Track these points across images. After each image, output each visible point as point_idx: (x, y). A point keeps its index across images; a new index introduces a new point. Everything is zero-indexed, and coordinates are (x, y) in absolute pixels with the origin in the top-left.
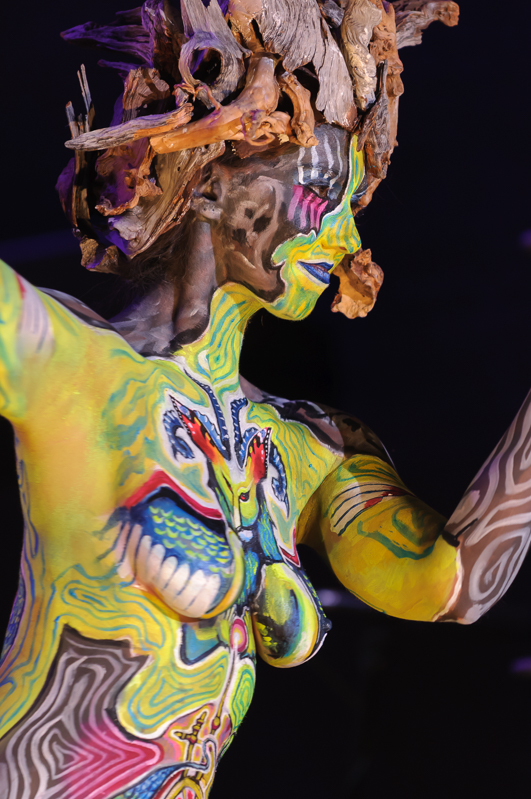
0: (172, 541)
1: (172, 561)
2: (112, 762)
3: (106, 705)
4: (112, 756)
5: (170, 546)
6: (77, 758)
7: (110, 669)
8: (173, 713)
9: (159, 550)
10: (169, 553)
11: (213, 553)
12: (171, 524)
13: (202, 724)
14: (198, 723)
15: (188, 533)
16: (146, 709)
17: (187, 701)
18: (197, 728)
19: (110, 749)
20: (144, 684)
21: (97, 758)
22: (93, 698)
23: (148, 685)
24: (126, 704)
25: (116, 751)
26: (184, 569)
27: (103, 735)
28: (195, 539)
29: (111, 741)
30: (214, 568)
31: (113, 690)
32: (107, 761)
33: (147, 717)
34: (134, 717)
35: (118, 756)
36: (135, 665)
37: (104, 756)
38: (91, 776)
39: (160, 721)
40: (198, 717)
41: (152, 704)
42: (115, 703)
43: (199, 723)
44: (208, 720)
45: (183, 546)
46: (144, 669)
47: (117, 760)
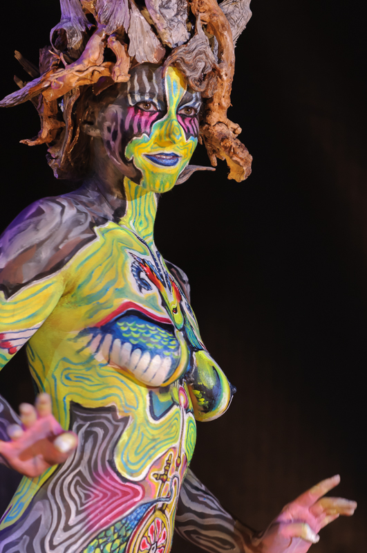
0: (136, 339)
1: (138, 352)
2: (114, 499)
3: (107, 458)
4: (114, 494)
5: (135, 343)
6: (93, 496)
7: (106, 430)
8: (150, 458)
9: (128, 346)
10: (134, 347)
11: (165, 343)
12: (135, 329)
13: (170, 464)
14: (167, 463)
15: (147, 333)
16: (133, 458)
17: (157, 447)
18: (167, 468)
19: (113, 489)
20: (130, 438)
21: (105, 495)
22: (98, 452)
23: (133, 439)
24: (120, 456)
25: (116, 490)
26: (147, 356)
27: (107, 479)
28: (153, 336)
29: (113, 483)
30: (166, 353)
31: (110, 446)
32: (111, 498)
33: (134, 464)
34: (125, 465)
35: (117, 494)
36: (121, 424)
37: (109, 494)
38: (102, 508)
39: (143, 466)
40: (167, 459)
41: (136, 454)
42: (113, 456)
43: (169, 464)
44: (174, 460)
45: (144, 341)
46: (128, 427)
47: (117, 497)
